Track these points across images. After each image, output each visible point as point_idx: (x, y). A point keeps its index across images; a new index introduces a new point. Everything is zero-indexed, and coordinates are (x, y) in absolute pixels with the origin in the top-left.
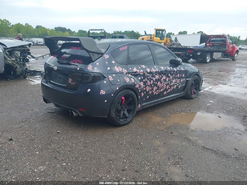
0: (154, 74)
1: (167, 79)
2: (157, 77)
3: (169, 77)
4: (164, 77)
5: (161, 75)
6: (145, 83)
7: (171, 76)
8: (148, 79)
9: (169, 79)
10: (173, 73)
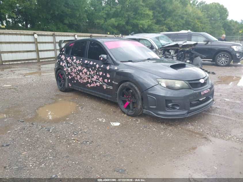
0: (77, 64)
1: (88, 73)
2: (80, 68)
3: (90, 71)
4: (85, 70)
5: (83, 67)
6: (71, 69)
7: (92, 71)
8: (73, 67)
9: (90, 73)
10: (95, 69)
